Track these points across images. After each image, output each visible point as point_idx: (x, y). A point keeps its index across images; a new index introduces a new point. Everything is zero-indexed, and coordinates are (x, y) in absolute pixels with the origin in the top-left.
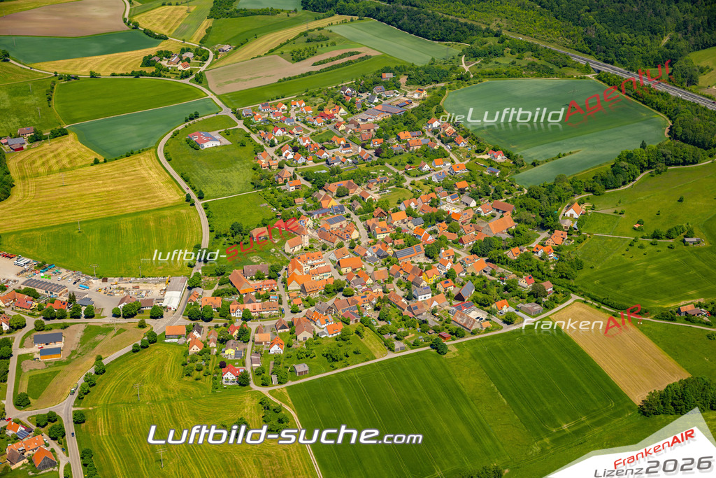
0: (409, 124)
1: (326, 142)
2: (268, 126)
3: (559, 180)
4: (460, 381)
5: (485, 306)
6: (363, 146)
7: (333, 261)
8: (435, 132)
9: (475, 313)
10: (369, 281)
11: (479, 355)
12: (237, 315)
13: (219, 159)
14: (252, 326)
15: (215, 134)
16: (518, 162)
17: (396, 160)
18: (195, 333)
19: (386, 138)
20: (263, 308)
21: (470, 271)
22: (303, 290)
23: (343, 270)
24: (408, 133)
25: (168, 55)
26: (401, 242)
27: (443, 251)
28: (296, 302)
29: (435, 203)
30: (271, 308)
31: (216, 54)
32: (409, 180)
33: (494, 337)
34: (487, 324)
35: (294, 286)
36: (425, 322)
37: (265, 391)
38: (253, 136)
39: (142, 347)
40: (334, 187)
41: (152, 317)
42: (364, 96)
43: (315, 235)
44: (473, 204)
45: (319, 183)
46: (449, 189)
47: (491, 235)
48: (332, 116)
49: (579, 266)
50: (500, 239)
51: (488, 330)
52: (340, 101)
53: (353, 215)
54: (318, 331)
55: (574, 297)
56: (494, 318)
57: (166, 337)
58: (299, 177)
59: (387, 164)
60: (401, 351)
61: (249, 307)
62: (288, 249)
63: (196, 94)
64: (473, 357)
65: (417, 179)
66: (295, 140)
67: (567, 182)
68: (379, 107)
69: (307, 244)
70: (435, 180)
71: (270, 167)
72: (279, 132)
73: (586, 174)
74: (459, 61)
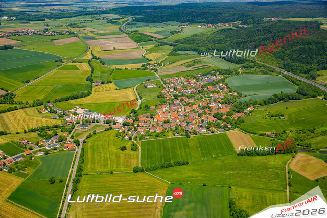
0: (213, 85)
1: (185, 88)
2: (170, 83)
3: (250, 100)
4: (190, 144)
5: (208, 129)
6: (195, 89)
7: (170, 115)
8: (220, 87)
10: (178, 121)
14: (139, 128)
16: (240, 95)
17: (203, 93)
18: (123, 128)
20: (144, 124)
21: (209, 120)
22: (158, 121)
23: (172, 118)
24: (211, 87)
25: (150, 64)
26: (192, 112)
27: (203, 115)
29: (208, 104)
30: (147, 125)
31: (165, 65)
33: (206, 135)
34: (206, 132)
35: (155, 120)
36: (188, 130)
37: (135, 142)
38: (164, 85)
39: (107, 130)
40: (180, 98)
41: (113, 124)
42: (203, 77)
44: (220, 105)
45: (176, 97)
46: (215, 101)
48: (190, 82)
49: (243, 122)
53: (182, 105)
54: (156, 130)
55: (237, 129)
57: (115, 128)
58: (172, 96)
59: (200, 94)
60: (177, 136)
62: (158, 112)
63: (153, 75)
64: (197, 139)
65: (207, 98)
66: (176, 87)
68: (206, 80)
69: (164, 111)
70: (212, 99)
71: (164, 93)
72: (172, 85)
74: (239, 69)
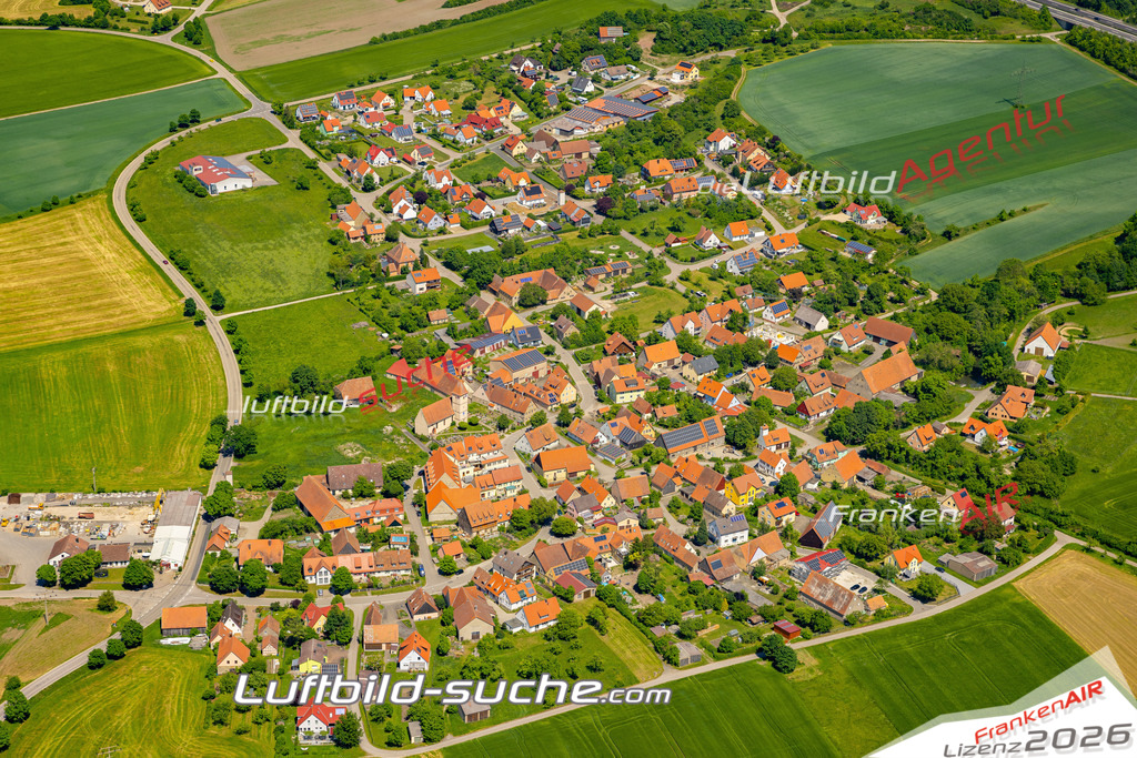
0: (665, 141)
1: (485, 181)
2: (354, 144)
3: (1007, 270)
4: (831, 734)
5: (869, 559)
6: (569, 191)
7: (522, 455)
8: (724, 159)
9: (848, 576)
10: (609, 502)
11: (866, 672)
12: (320, 579)
13: (250, 218)
14: (355, 605)
15: (238, 161)
16: (913, 231)
17: (643, 222)
18: (229, 624)
19: (619, 173)
20: (378, 565)
21: (828, 478)
22: (463, 521)
23: (549, 476)
24: (665, 163)
26: (669, 411)
27: (766, 433)
28: (450, 549)
29: (737, 323)
30: (394, 564)
32: (675, 270)
33: (896, 631)
34: (879, 602)
35: (442, 513)
36: (740, 597)
38: (324, 166)
39: (111, 657)
40: (513, 286)
41: (127, 586)
42: (563, 76)
43: (481, 394)
44: (822, 324)
45: (479, 275)
46: (767, 290)
47: (866, 397)
48: (496, 123)
49: (1067, 466)
50: (888, 405)
51: (880, 615)
52: (511, 89)
53: (559, 350)
54: (503, 617)
55: (1063, 538)
56: (892, 589)
57: (164, 633)
58: (434, 262)
59: (624, 233)
60: (695, 664)
61: (345, 561)
62: (421, 426)
63: (191, 69)
64: (853, 678)
65: (694, 267)
66: (417, 177)
67: (1024, 274)
68: (598, 103)
69: (463, 416)
70: (733, 269)
71: (366, 238)
72: (382, 158)
73: (1062, 258)
